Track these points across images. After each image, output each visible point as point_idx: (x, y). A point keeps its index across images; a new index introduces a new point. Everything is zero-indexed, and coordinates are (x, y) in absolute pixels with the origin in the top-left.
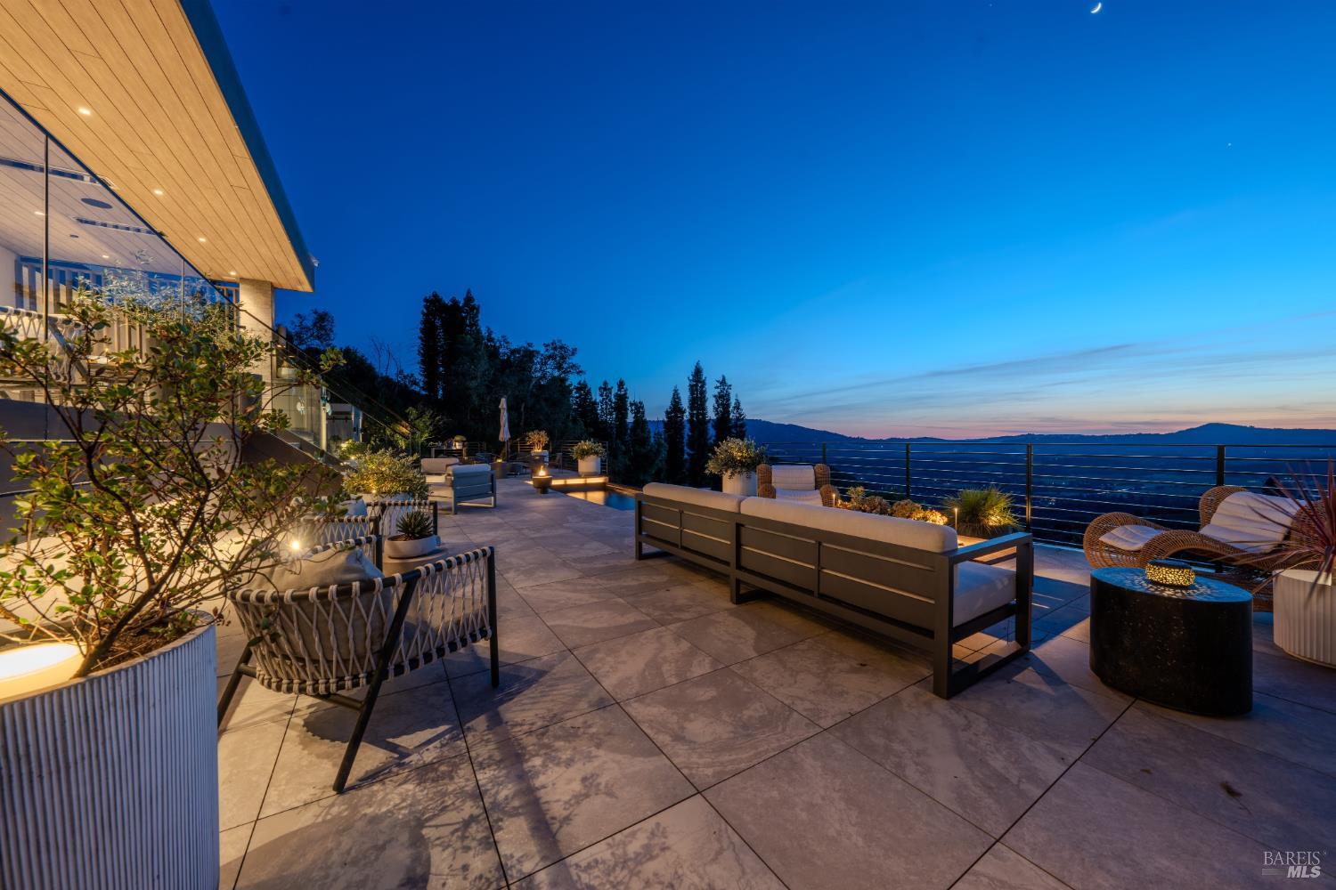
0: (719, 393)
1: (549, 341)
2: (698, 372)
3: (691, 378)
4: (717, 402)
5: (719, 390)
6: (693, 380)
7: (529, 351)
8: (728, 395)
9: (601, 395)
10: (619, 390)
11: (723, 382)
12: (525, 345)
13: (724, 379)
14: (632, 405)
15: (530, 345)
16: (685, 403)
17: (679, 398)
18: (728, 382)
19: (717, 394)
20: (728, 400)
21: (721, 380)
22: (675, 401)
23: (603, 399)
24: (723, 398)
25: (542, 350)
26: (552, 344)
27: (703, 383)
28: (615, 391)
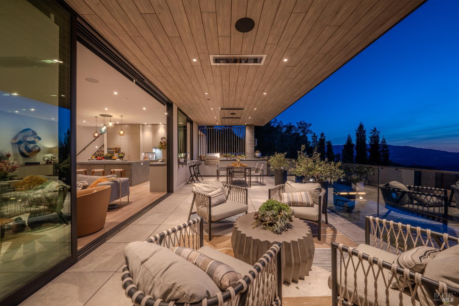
0: (372, 136)
1: (299, 122)
2: (361, 127)
3: (357, 130)
4: (371, 140)
5: (372, 134)
6: (359, 131)
7: (290, 126)
8: (378, 136)
9: (313, 139)
10: (322, 137)
11: (375, 130)
12: (289, 124)
13: (375, 129)
14: (327, 143)
15: (290, 123)
16: (354, 142)
17: (351, 139)
18: (378, 130)
19: (371, 136)
20: (378, 139)
21: (373, 129)
22: (349, 140)
23: (314, 141)
24: (375, 138)
25: (296, 125)
26: (300, 122)
27: (364, 132)
28: (319, 137)
